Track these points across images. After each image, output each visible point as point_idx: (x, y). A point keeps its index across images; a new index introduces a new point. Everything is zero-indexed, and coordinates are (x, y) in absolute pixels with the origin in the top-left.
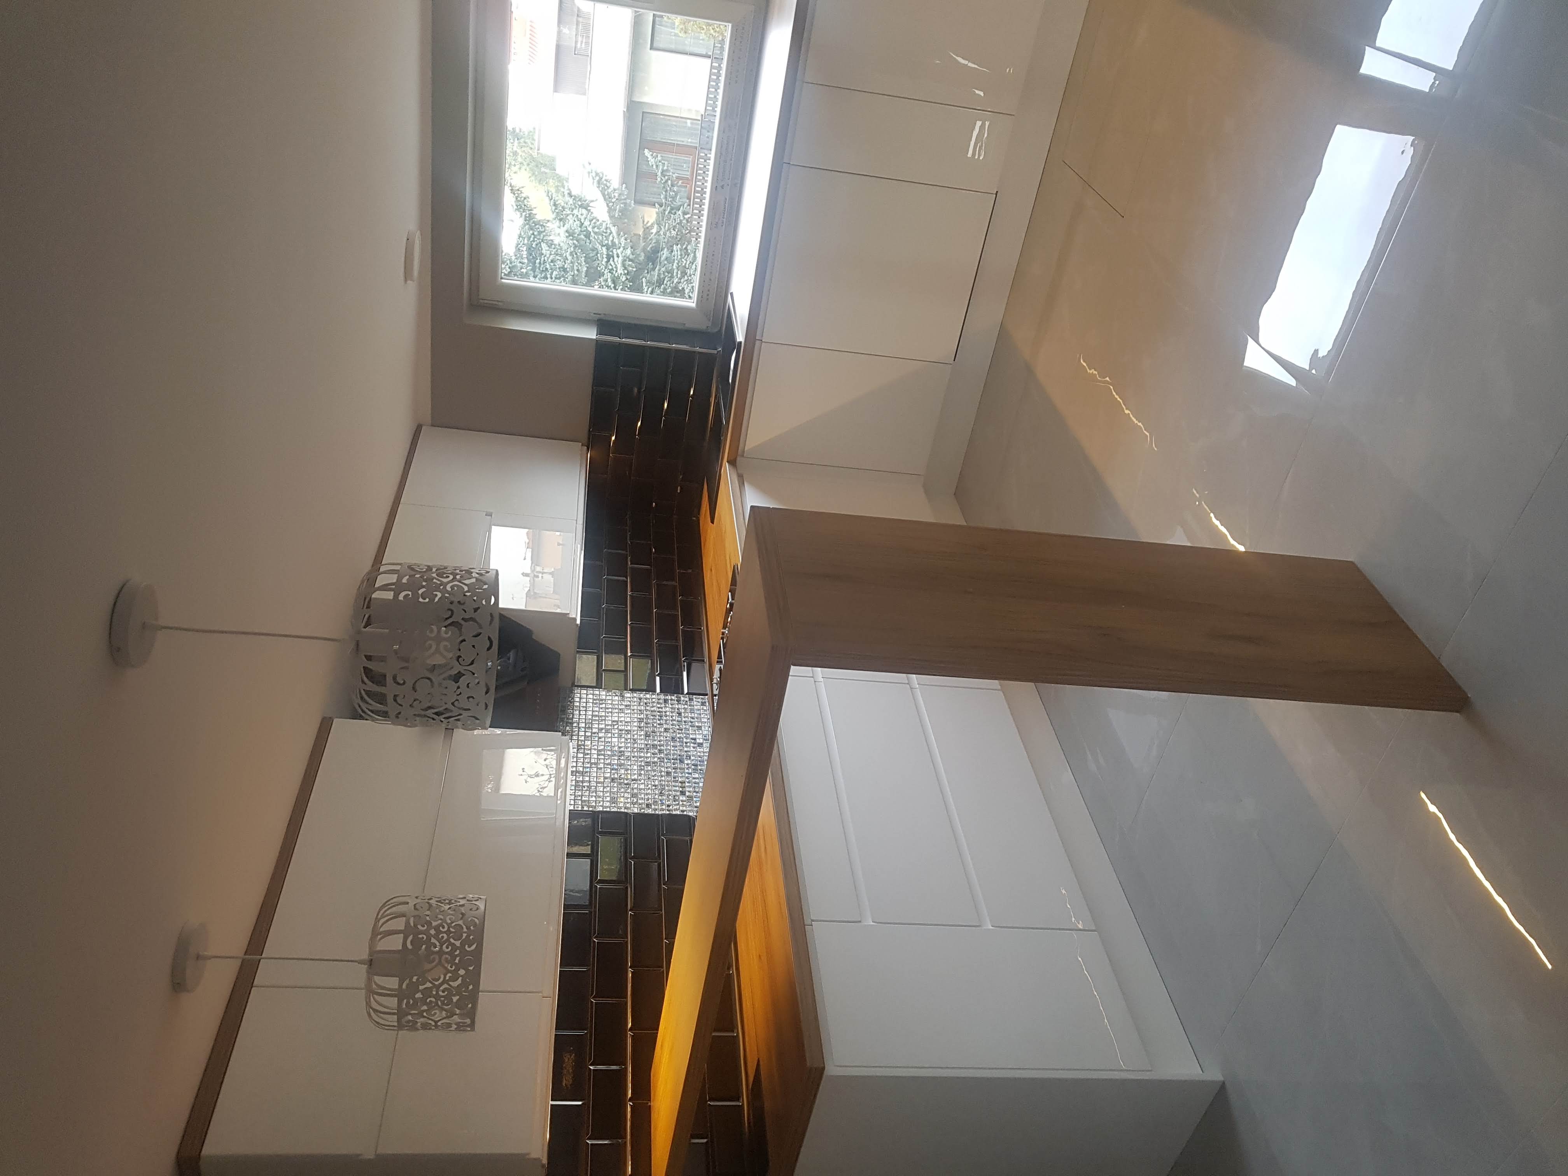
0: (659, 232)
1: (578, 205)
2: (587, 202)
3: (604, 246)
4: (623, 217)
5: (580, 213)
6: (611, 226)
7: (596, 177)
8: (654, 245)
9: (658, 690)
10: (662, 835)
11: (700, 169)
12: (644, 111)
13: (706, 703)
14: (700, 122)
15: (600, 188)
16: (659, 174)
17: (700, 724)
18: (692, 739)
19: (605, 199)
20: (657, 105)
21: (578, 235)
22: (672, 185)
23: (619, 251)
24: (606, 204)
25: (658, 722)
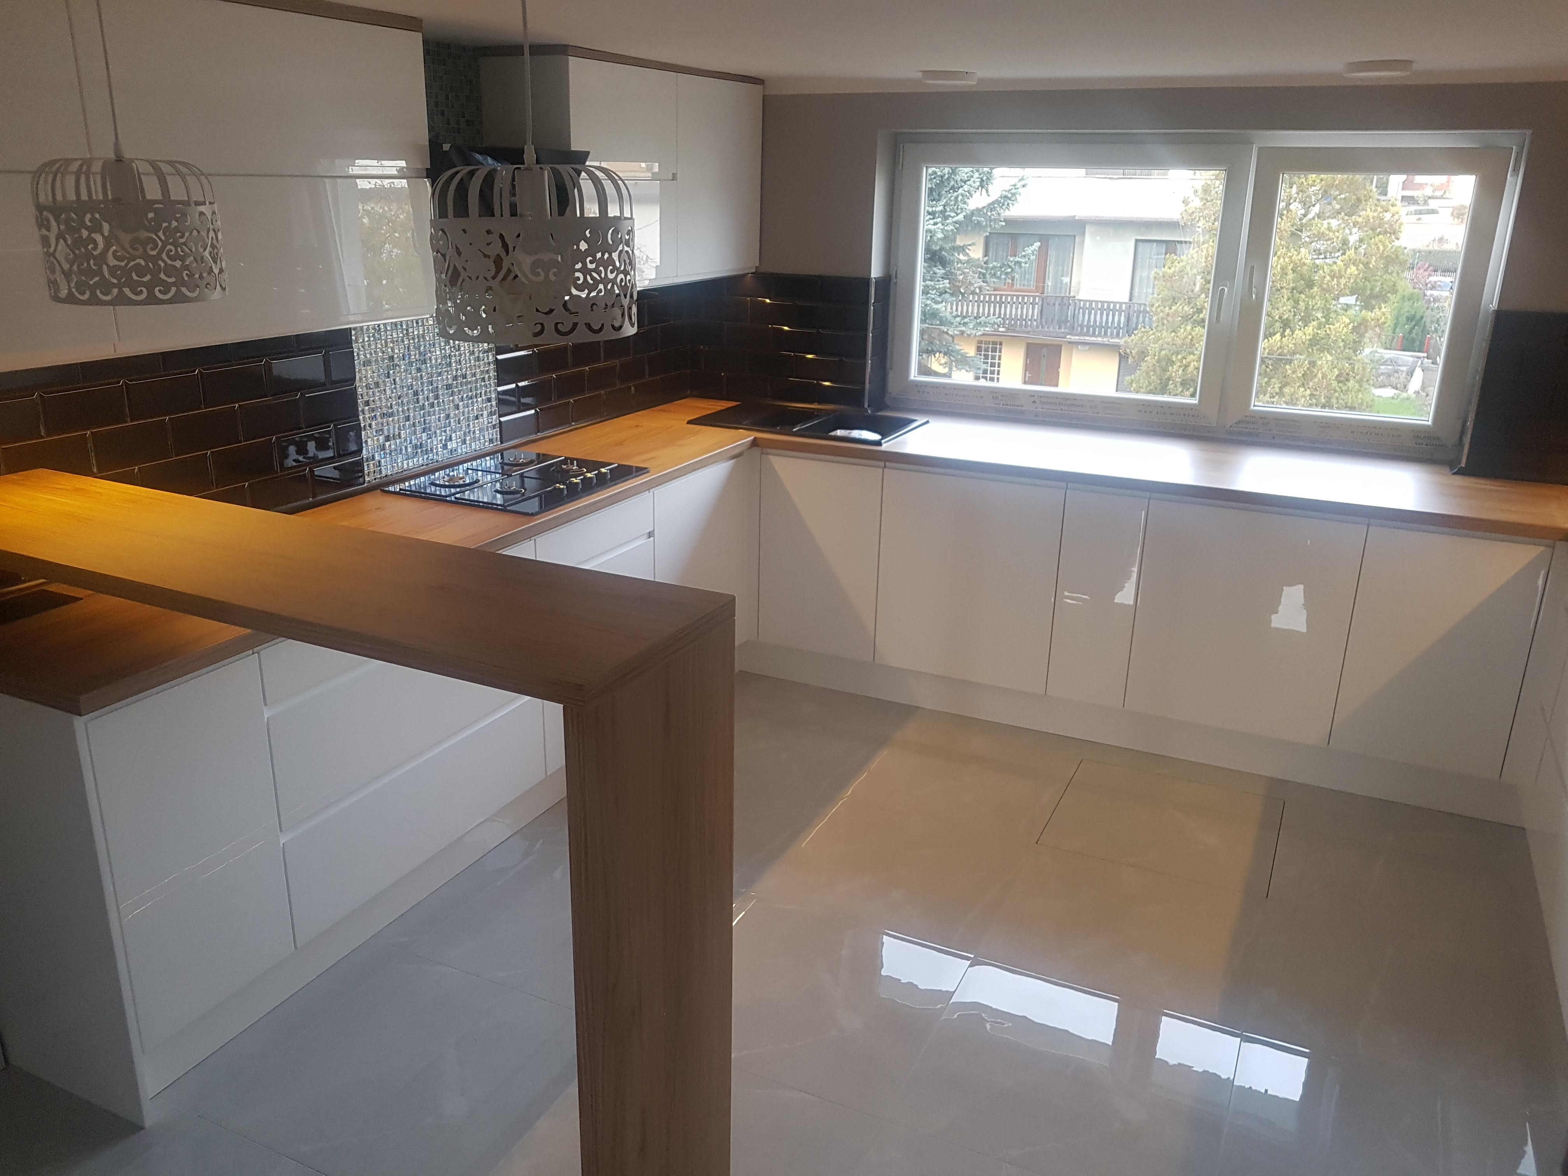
0: (961, 263)
1: (983, 177)
2: (986, 186)
3: (944, 208)
4: (973, 225)
5: (976, 180)
6: (964, 213)
7: (1011, 193)
8: (948, 258)
9: (500, 389)
10: (334, 425)
11: (1023, 299)
12: (1077, 238)
13: (493, 443)
14: (1067, 295)
15: (1000, 199)
16: (1017, 259)
17: (468, 442)
18: (451, 436)
19: (989, 205)
20: (1083, 248)
21: (953, 178)
22: (1007, 273)
23: (940, 225)
24: (985, 205)
25: (465, 396)
